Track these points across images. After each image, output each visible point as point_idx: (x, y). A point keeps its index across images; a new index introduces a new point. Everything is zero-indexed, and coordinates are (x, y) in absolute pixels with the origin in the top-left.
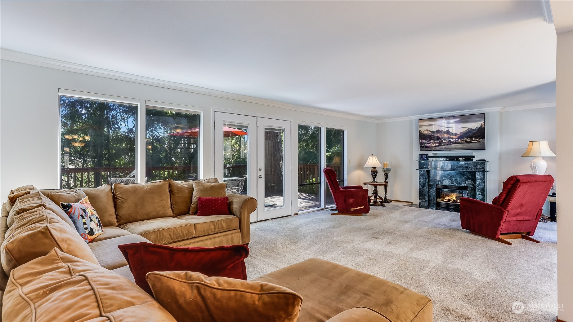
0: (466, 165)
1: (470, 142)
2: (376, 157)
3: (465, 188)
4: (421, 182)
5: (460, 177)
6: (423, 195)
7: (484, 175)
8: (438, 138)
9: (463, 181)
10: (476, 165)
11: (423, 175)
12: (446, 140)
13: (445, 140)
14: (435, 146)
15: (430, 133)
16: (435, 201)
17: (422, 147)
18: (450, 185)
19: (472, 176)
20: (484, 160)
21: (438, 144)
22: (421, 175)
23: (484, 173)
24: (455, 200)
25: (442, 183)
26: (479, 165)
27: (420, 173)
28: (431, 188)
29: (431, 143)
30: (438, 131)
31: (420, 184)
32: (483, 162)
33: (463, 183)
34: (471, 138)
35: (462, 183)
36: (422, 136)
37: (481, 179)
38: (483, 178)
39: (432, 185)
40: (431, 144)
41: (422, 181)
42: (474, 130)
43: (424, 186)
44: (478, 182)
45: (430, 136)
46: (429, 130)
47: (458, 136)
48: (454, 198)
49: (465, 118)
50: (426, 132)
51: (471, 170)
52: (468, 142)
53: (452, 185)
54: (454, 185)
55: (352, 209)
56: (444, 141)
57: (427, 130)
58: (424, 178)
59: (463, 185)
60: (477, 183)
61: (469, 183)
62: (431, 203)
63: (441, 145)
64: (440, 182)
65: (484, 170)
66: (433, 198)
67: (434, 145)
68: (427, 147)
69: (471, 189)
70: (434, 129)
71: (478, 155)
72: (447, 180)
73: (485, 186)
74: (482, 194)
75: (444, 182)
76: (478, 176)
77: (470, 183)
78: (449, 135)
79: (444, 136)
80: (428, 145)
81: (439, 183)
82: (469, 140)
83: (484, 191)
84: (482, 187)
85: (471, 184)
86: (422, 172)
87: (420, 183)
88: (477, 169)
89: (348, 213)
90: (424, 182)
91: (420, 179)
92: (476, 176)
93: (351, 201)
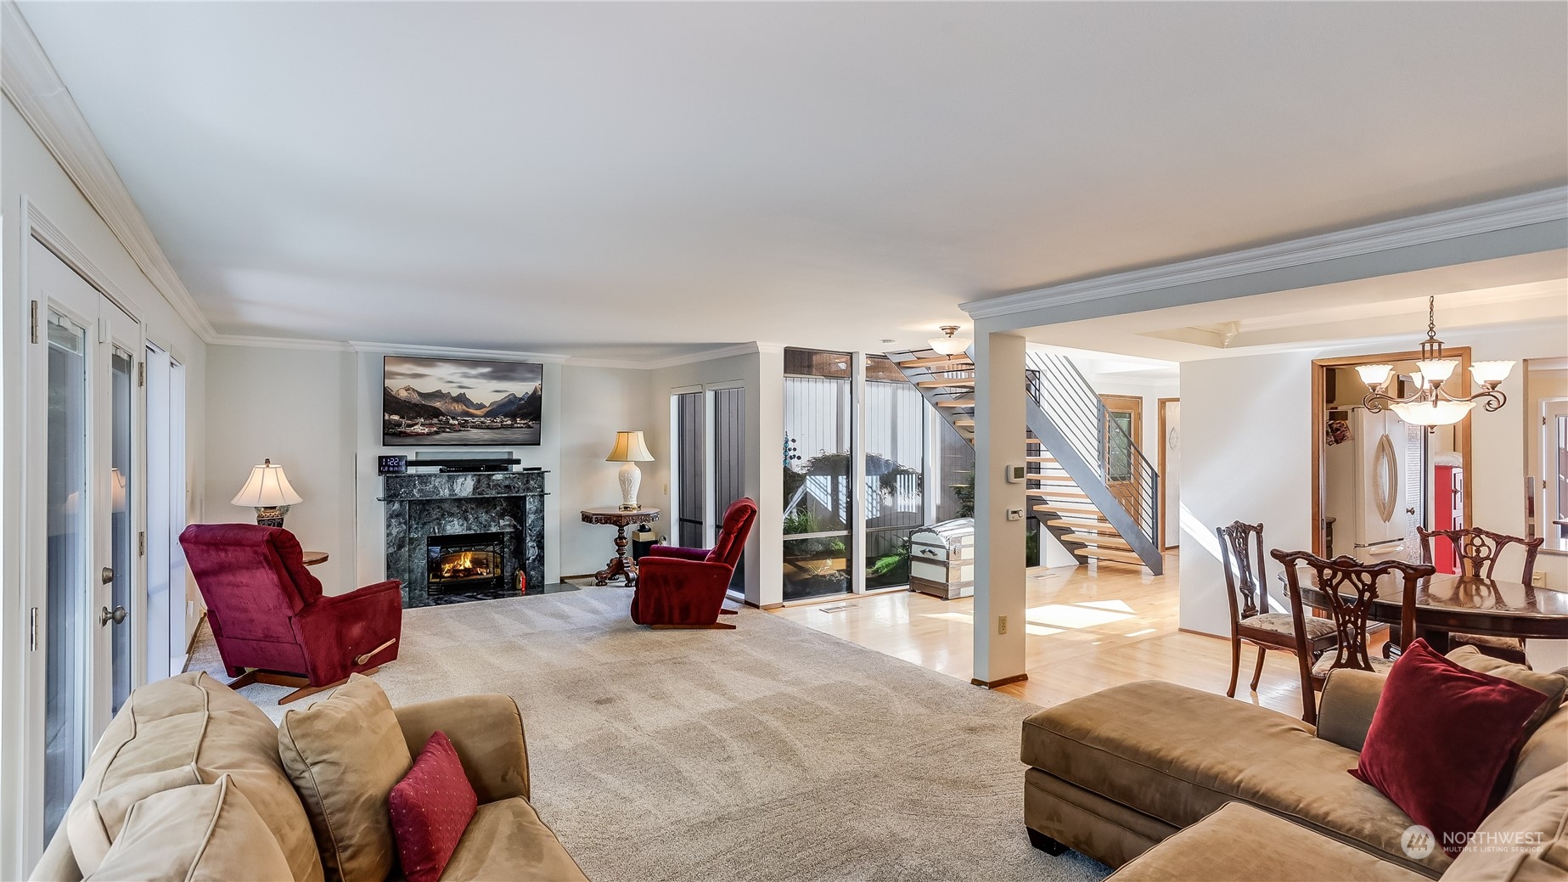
0: (507, 483)
1: (511, 427)
3: (497, 537)
4: (391, 534)
5: (487, 512)
6: (398, 571)
7: (542, 503)
8: (436, 413)
9: (493, 519)
10: (528, 482)
11: (397, 516)
12: (458, 420)
13: (453, 418)
14: (428, 434)
15: (416, 396)
16: (426, 582)
17: (391, 434)
18: (464, 532)
19: (515, 508)
20: (540, 469)
21: (435, 429)
22: (391, 516)
23: (542, 496)
24: (469, 569)
25: (444, 530)
26: (533, 479)
27: (388, 510)
28: (415, 548)
29: (416, 424)
30: (438, 395)
31: (391, 541)
32: (536, 474)
33: (493, 524)
34: (513, 416)
35: (490, 526)
36: (391, 403)
37: (536, 512)
38: (540, 511)
39: (417, 539)
40: (418, 429)
41: (394, 532)
42: (521, 399)
43: (400, 547)
44: (531, 518)
45: (416, 405)
46: (414, 390)
47: (485, 410)
48: (468, 564)
49: (503, 370)
50: (403, 394)
51: (517, 492)
52: (503, 427)
53: (468, 532)
54: (473, 532)
55: (363, 660)
56: (451, 421)
57: (407, 389)
58: (400, 523)
59: (494, 529)
60: (529, 521)
61: (505, 525)
62: (415, 590)
63: (444, 432)
64: (438, 529)
65: (542, 491)
66: (419, 574)
67: (426, 430)
68: (406, 435)
69: (511, 537)
70: (427, 386)
71: (527, 458)
72: (456, 522)
73: (543, 526)
74: (538, 546)
75: (448, 527)
76: (531, 505)
77: (507, 523)
78: (464, 407)
79: (452, 408)
80: (408, 430)
81: (435, 533)
82: (509, 422)
83: (543, 538)
84: (538, 529)
85: (509, 525)
86: (397, 506)
87: (390, 538)
88: (528, 489)
90: (402, 535)
91: (389, 526)
92: (528, 507)
93: (356, 630)
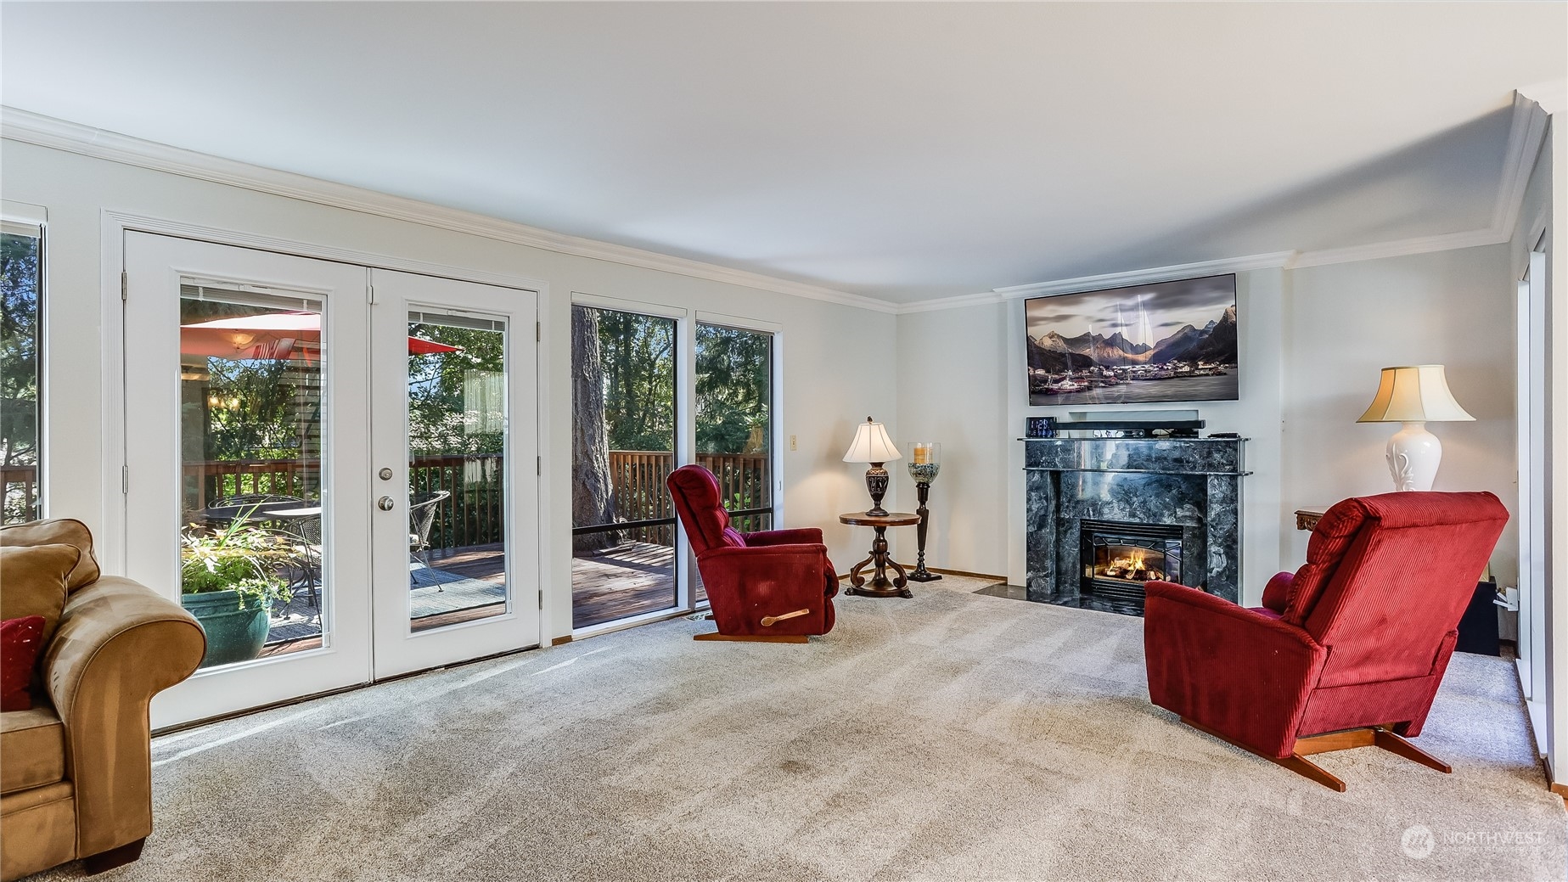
0: (1177, 454)
1: (1190, 375)
2: (882, 426)
3: (1175, 532)
4: (1032, 510)
5: (1157, 495)
6: (1038, 555)
7: (1234, 489)
8: (1085, 362)
9: (1166, 506)
10: (1209, 454)
11: (1038, 489)
12: (1113, 370)
13: (1107, 368)
14: (1079, 391)
15: (1061, 343)
16: (1078, 576)
17: (1039, 392)
18: (1126, 520)
19: (1196, 493)
20: (1234, 435)
21: (1086, 384)
22: (1032, 488)
23: (1234, 476)
24: (1142, 571)
25: (1101, 514)
26: (1218, 451)
27: (1028, 480)
28: (1066, 532)
29: (1064, 379)
30: (1085, 339)
31: (1031, 519)
32: (1230, 443)
33: (1166, 513)
34: (1192, 359)
35: (1162, 515)
36: (1037, 355)
37: (1223, 501)
38: (1232, 499)
39: (1069, 521)
40: (1067, 385)
41: (1035, 507)
42: (1202, 332)
43: (1041, 526)
44: (1215, 510)
45: (1063, 355)
46: (1059, 336)
47: (1150, 354)
48: (1140, 565)
50: (1048, 343)
51: (1192, 469)
52: (1179, 376)
53: (1132, 520)
54: (1137, 520)
55: (767, 621)
56: (1105, 373)
57: (1051, 336)
58: (1040, 498)
59: (1168, 520)
60: (1212, 514)
61: (1184, 514)
62: (1066, 583)
63: (1096, 387)
64: (1093, 511)
65: (1235, 470)
66: (1071, 565)
67: (1076, 386)
68: (1053, 393)
69: (1194, 535)
71: (1215, 419)
72: (1115, 505)
73: (1236, 523)
74: (1226, 553)
75: (1106, 510)
76: (1216, 489)
77: (1188, 514)
78: (1121, 352)
79: (1105, 355)
80: (1055, 387)
81: (1089, 516)
82: (1187, 369)
83: (1235, 542)
84: (1227, 527)
85: (1191, 518)
86: (1037, 477)
87: (1031, 514)
88: (1211, 466)
89: (752, 634)
90: (1042, 512)
91: (1029, 500)
92: (1210, 492)
93: (763, 588)
